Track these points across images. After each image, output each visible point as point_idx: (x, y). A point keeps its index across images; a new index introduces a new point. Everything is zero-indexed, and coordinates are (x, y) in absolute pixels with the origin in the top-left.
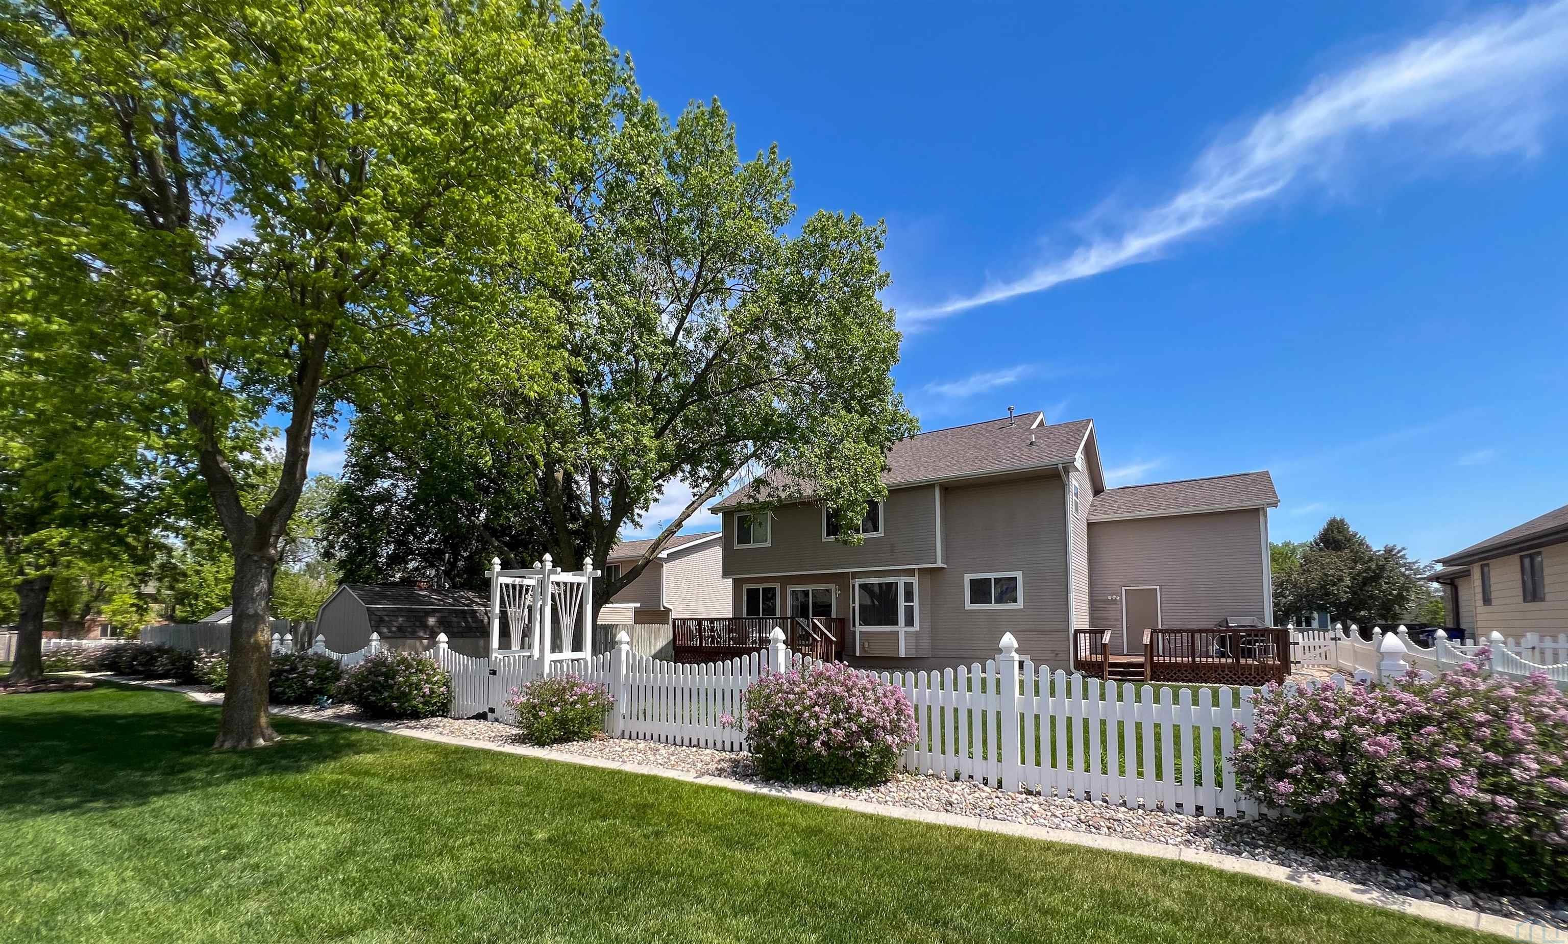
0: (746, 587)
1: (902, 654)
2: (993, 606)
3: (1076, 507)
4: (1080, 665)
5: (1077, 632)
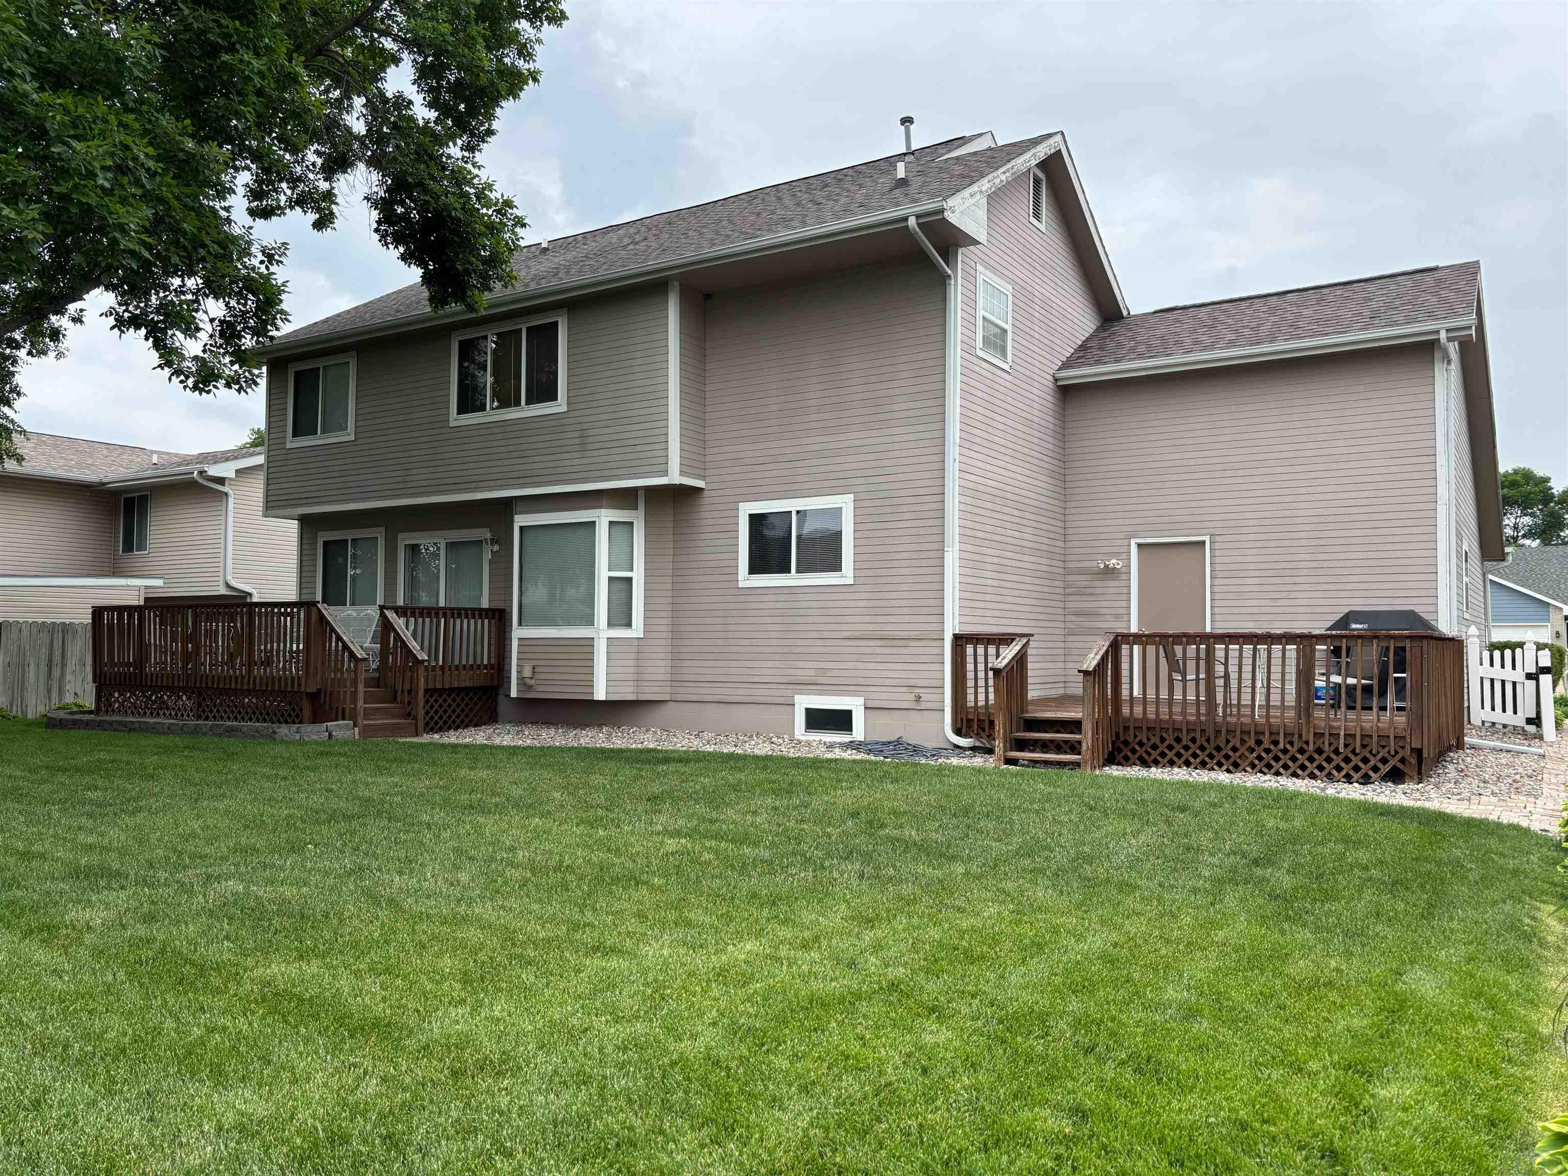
0: (324, 536)
1: (600, 694)
2: (792, 579)
3: (995, 339)
4: (966, 722)
5: (961, 641)
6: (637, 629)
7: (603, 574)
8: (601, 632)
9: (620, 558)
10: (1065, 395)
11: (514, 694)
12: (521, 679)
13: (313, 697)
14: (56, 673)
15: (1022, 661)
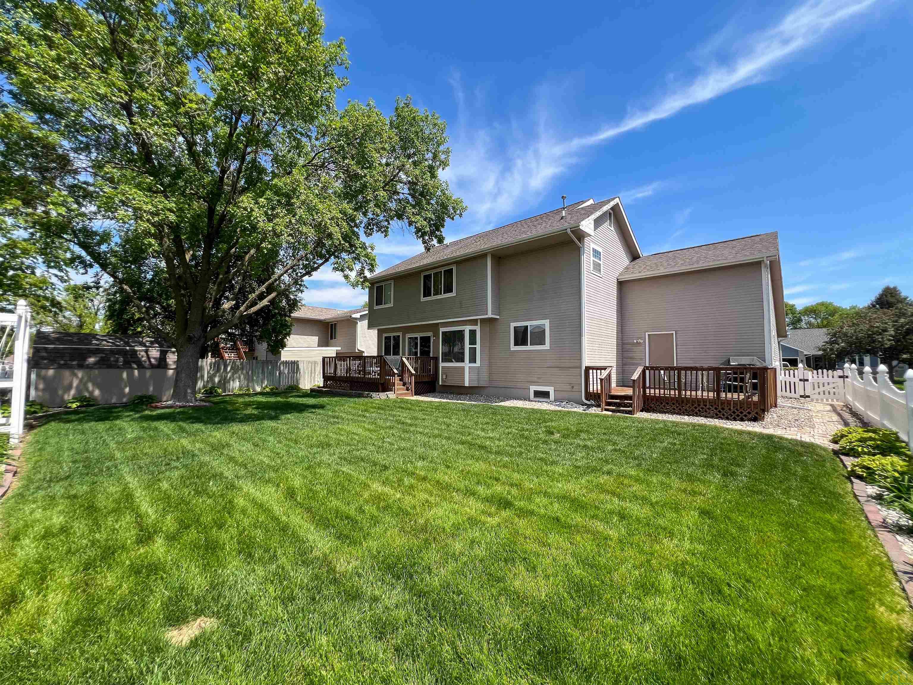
0: (384, 335)
1: (467, 384)
2: (529, 347)
3: (597, 267)
4: (589, 396)
5: (588, 369)
6: (478, 364)
7: (467, 346)
8: (467, 364)
9: (473, 341)
10: (621, 284)
11: (440, 384)
12: (442, 379)
13: (383, 384)
14: (313, 375)
15: (609, 375)
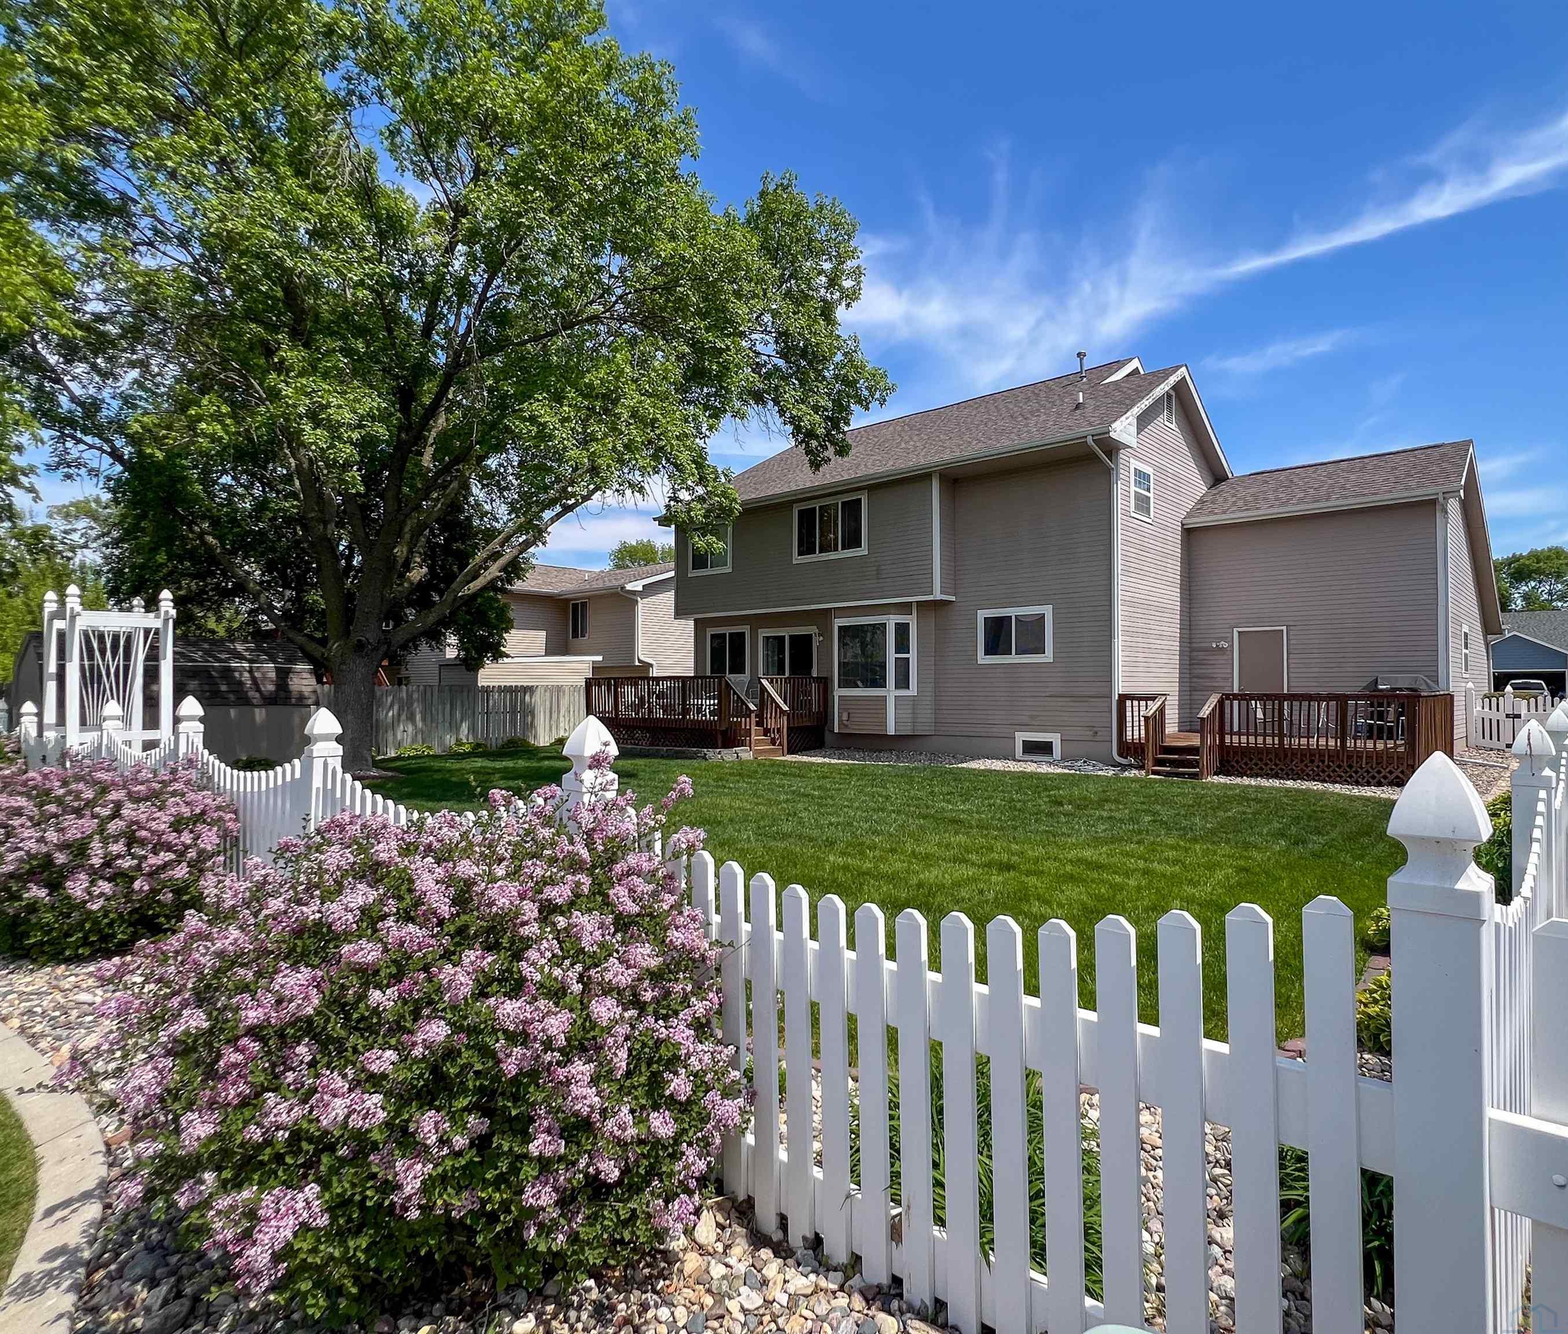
0: (710, 631)
1: (891, 731)
2: (1013, 659)
3: (1143, 504)
4: (1126, 748)
5: (1123, 698)
6: (913, 690)
7: (891, 656)
8: (891, 692)
9: (902, 645)
10: (1189, 533)
11: (836, 730)
12: (841, 721)
13: (724, 733)
15: (1161, 710)
